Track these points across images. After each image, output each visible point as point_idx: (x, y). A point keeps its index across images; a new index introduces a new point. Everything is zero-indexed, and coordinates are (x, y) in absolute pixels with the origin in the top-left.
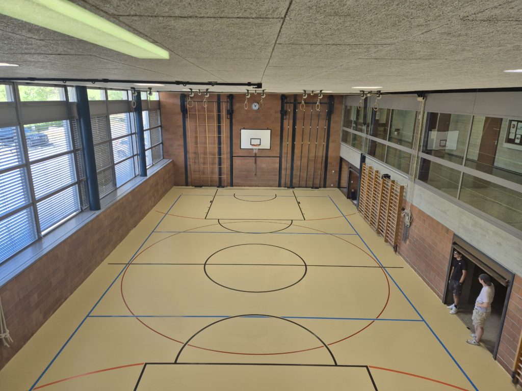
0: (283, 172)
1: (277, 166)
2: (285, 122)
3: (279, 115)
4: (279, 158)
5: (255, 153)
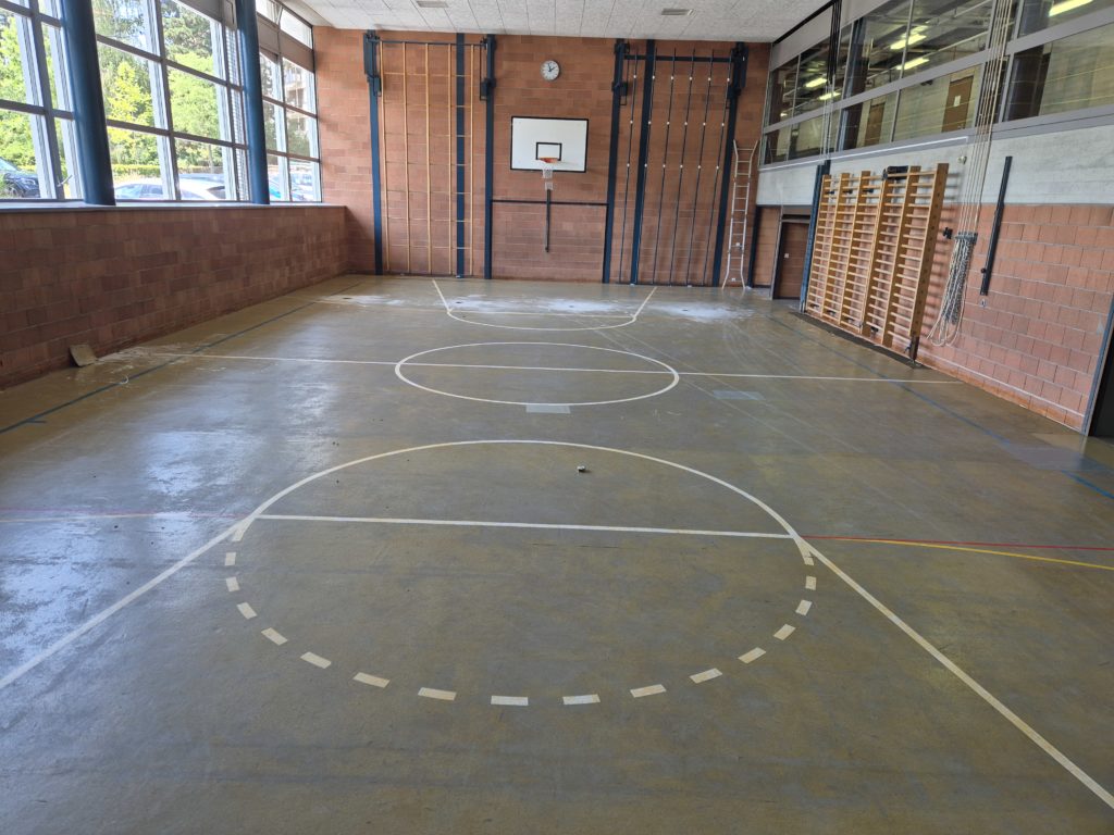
0: (616, 244)
1: (601, 227)
2: (625, 112)
3: (609, 95)
4: (605, 208)
5: (549, 191)
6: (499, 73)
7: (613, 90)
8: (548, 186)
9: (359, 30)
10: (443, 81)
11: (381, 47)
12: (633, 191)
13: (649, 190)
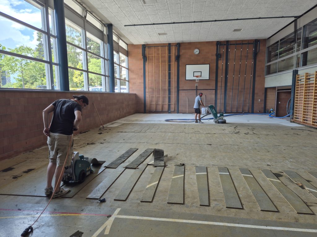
0: (218, 101)
1: (214, 96)
2: (220, 61)
5: (197, 86)
6: (181, 53)
7: (216, 56)
8: (196, 85)
9: (141, 45)
10: (164, 57)
11: (147, 49)
12: (223, 85)
13: (229, 84)
